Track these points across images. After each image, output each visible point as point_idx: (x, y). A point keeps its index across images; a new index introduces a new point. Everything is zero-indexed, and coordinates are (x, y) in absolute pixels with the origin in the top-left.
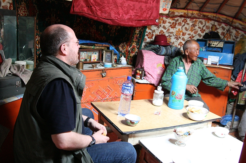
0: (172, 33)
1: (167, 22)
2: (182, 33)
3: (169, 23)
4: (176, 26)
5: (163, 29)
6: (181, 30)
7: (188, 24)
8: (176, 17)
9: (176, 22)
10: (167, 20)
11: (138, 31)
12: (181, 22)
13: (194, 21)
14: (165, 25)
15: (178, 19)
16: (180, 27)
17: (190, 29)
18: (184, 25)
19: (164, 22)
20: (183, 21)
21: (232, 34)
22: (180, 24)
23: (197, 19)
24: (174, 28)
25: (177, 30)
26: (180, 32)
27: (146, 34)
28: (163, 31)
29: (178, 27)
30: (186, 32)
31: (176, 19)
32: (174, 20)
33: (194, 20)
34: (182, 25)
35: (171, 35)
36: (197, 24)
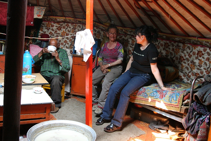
0: (59, 34)
1: (55, 26)
2: (66, 34)
3: (56, 26)
4: (62, 29)
5: (52, 31)
6: (65, 32)
7: (70, 27)
8: (61, 23)
9: (61, 26)
10: (54, 24)
11: (33, 32)
12: (65, 26)
13: (74, 26)
14: (53, 28)
15: (63, 24)
16: (64, 30)
17: (71, 31)
18: (67, 28)
19: (52, 26)
20: (66, 26)
21: (101, 34)
22: (64, 27)
23: (76, 24)
24: (60, 30)
25: (62, 32)
26: (65, 33)
27: (39, 34)
28: (51, 32)
29: (63, 30)
30: (69, 33)
31: (61, 24)
32: (60, 24)
33: (74, 24)
34: (66, 28)
35: (58, 35)
36: (77, 28)
